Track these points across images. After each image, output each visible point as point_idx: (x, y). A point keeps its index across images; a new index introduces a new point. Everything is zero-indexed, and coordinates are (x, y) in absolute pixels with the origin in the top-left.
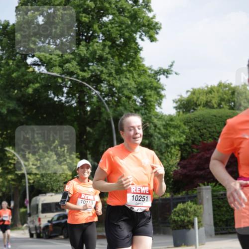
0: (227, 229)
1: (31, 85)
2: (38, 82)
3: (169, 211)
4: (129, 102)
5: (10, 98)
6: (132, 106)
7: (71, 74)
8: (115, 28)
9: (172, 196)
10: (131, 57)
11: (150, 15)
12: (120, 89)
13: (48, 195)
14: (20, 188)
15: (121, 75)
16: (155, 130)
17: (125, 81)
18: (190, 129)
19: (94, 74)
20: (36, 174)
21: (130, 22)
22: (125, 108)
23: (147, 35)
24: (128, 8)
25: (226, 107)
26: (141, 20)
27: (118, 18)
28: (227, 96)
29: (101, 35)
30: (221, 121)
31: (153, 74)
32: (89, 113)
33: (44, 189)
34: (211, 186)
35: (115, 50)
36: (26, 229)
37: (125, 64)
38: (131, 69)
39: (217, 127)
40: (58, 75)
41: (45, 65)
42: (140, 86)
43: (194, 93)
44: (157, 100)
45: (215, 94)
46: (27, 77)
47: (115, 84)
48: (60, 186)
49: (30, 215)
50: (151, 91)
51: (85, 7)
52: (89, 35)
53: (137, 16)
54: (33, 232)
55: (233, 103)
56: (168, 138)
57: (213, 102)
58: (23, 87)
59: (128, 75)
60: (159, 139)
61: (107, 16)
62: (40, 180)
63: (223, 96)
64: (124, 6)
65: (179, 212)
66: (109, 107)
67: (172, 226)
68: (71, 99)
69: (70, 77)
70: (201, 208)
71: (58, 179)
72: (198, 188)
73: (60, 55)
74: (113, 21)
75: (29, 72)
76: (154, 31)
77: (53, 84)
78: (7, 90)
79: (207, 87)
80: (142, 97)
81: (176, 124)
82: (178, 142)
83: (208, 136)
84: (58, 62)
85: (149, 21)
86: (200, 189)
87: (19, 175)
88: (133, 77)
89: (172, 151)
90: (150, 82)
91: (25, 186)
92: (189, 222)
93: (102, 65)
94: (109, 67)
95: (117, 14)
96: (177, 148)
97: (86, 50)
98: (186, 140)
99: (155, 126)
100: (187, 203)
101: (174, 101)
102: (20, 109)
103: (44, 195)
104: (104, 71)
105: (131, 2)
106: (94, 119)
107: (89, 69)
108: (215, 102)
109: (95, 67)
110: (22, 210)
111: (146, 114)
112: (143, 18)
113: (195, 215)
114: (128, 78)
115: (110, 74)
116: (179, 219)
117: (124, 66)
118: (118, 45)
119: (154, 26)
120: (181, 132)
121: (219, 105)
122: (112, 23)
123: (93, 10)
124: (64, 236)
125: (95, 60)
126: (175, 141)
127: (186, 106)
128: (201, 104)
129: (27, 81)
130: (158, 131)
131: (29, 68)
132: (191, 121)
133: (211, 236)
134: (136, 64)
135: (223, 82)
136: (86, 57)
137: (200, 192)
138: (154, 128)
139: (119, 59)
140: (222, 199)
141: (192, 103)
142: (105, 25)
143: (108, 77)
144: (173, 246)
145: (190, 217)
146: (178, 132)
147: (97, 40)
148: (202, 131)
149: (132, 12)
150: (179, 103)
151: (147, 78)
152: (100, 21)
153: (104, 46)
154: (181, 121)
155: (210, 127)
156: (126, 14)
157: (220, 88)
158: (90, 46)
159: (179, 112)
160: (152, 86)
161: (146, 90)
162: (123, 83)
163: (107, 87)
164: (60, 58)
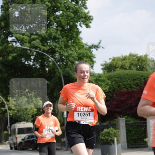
0: (135, 145)
1: (11, 54)
2: (15, 52)
3: (99, 133)
4: (73, 65)
7: (36, 47)
8: (64, 19)
9: (100, 124)
10: (74, 37)
11: (86, 11)
12: (67, 57)
13: (22, 123)
14: (4, 118)
15: (68, 49)
17: (70, 52)
18: (111, 82)
19: (50, 47)
20: (14, 110)
21: (73, 16)
22: (71, 69)
23: (84, 24)
24: (72, 6)
25: (135, 69)
26: (81, 14)
27: (66, 13)
28: (135, 62)
29: (55, 24)
30: (131, 78)
31: (88, 48)
32: (47, 72)
33: (19, 119)
34: (125, 118)
35: (64, 33)
36: (8, 144)
37: (70, 42)
38: (74, 45)
39: (129, 81)
40: (28, 48)
41: (20, 42)
42: (80, 55)
43: (114, 60)
44: (90, 64)
45: (127, 61)
46: (8, 49)
47: (64, 54)
48: (29, 118)
49: (10, 135)
52: (48, 23)
53: (78, 12)
54: (13, 146)
55: (138, 67)
57: (126, 65)
58: (6, 55)
59: (72, 48)
61: (59, 11)
62: (16, 114)
63: (132, 62)
64: (70, 6)
65: (105, 134)
66: (60, 68)
67: (101, 142)
68: (36, 63)
69: (36, 49)
70: (118, 132)
71: (28, 113)
72: (117, 119)
73: (29, 36)
74: (63, 15)
75: (9, 46)
76: (88, 21)
77: (24, 54)
79: (122, 56)
81: (103, 79)
83: (123, 86)
84: (28, 40)
85: (85, 15)
86: (118, 120)
87: (4, 110)
88: (75, 50)
90: (86, 53)
91: (7, 117)
92: (111, 140)
93: (56, 42)
94: (60, 43)
95: (65, 10)
97: (46, 33)
98: (109, 89)
100: (110, 128)
101: (101, 65)
102: (4, 70)
103: (19, 123)
104: (57, 46)
105: (74, 3)
106: (51, 76)
107: (47, 45)
108: (127, 65)
109: (51, 43)
110: (6, 132)
112: (82, 13)
113: (115, 136)
114: (72, 50)
115: (61, 48)
118: (66, 30)
119: (89, 18)
120: (106, 84)
121: (130, 67)
122: (62, 16)
123: (50, 8)
124: (32, 149)
125: (51, 39)
127: (109, 68)
128: (118, 67)
129: (8, 52)
131: (9, 44)
132: (112, 77)
133: (125, 149)
134: (77, 42)
135: (132, 53)
136: (45, 37)
137: (118, 122)
139: (66, 38)
140: (132, 126)
141: (113, 66)
142: (57, 17)
143: (60, 49)
145: (111, 137)
146: (104, 84)
147: (53, 26)
148: (119, 84)
149: (75, 9)
150: (104, 66)
151: (84, 50)
152: (54, 14)
153: (57, 30)
154: (106, 78)
155: (124, 81)
156: (71, 11)
157: (130, 57)
158: (48, 30)
159: (105, 72)
160: (87, 55)
161: (84, 58)
162: (69, 54)
163: (59, 56)
164: (29, 38)
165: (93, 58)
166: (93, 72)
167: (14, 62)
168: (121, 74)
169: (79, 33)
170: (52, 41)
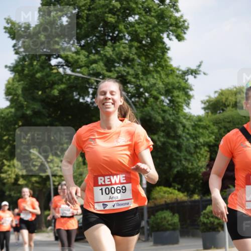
1: (56, 86)
2: (63, 83)
3: (198, 213)
4: (156, 103)
5: (34, 99)
6: (160, 107)
7: (97, 75)
9: (201, 198)
10: (158, 56)
11: (177, 15)
12: (147, 90)
14: (44, 190)
15: (149, 76)
16: (184, 130)
17: (152, 81)
18: (219, 130)
19: (120, 74)
20: (61, 176)
21: (156, 22)
22: (153, 109)
23: (175, 34)
24: (155, 7)
26: (169, 20)
27: (145, 18)
29: (127, 36)
31: (181, 74)
35: (142, 50)
36: (51, 232)
37: (152, 65)
38: (159, 69)
41: (70, 65)
42: (168, 86)
43: (222, 93)
44: (185, 100)
46: (51, 78)
47: (142, 85)
50: (179, 92)
51: (111, 7)
52: (115, 35)
53: (164, 16)
56: (198, 138)
58: (47, 88)
60: (188, 140)
61: (133, 16)
64: (151, 5)
65: (209, 214)
66: (136, 108)
67: (201, 228)
69: (97, 78)
72: (228, 190)
73: (86, 56)
74: (139, 21)
75: (53, 73)
78: (31, 91)
79: (236, 88)
80: (169, 98)
81: (205, 124)
82: (207, 142)
84: (84, 62)
85: (176, 20)
86: (230, 191)
87: (44, 177)
88: (161, 78)
89: (202, 152)
90: (178, 82)
91: (50, 189)
92: (219, 224)
93: (129, 66)
94: (136, 67)
95: (144, 14)
96: (206, 148)
97: (112, 51)
98: (215, 141)
99: (184, 126)
101: (202, 102)
102: (45, 111)
104: (131, 73)
105: (157, 2)
107: (115, 70)
109: (122, 69)
110: (47, 213)
111: (174, 114)
114: (155, 79)
115: (136, 76)
116: (209, 222)
117: (151, 67)
118: (145, 45)
120: (210, 133)
122: (139, 24)
123: (118, 10)
125: (121, 61)
126: (204, 141)
127: (214, 106)
128: (230, 104)
129: (51, 82)
130: (187, 131)
131: (54, 69)
132: (220, 121)
134: (164, 64)
136: (112, 58)
138: (182, 128)
139: (146, 59)
141: (221, 104)
142: (131, 25)
143: (134, 78)
144: (202, 249)
145: (219, 220)
146: (207, 132)
147: (124, 41)
149: (159, 11)
150: (207, 104)
151: (175, 78)
152: (126, 21)
153: (131, 47)
154: (209, 122)
156: (153, 14)
158: (116, 47)
159: (208, 113)
160: (180, 86)
161: (174, 90)
162: (151, 83)
163: (134, 88)
164: (86, 59)
165: (188, 90)
166: (190, 112)
167: (61, 99)
168: (235, 117)
169: (166, 50)
170: (122, 63)
